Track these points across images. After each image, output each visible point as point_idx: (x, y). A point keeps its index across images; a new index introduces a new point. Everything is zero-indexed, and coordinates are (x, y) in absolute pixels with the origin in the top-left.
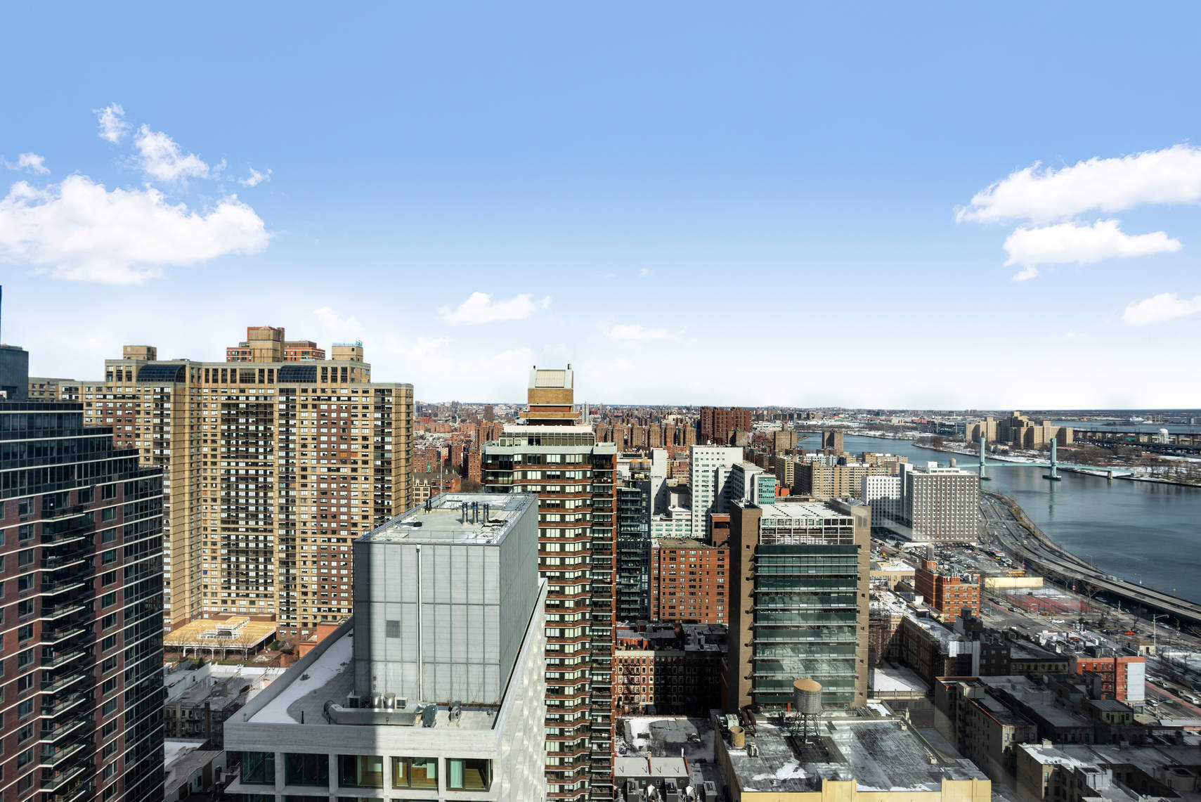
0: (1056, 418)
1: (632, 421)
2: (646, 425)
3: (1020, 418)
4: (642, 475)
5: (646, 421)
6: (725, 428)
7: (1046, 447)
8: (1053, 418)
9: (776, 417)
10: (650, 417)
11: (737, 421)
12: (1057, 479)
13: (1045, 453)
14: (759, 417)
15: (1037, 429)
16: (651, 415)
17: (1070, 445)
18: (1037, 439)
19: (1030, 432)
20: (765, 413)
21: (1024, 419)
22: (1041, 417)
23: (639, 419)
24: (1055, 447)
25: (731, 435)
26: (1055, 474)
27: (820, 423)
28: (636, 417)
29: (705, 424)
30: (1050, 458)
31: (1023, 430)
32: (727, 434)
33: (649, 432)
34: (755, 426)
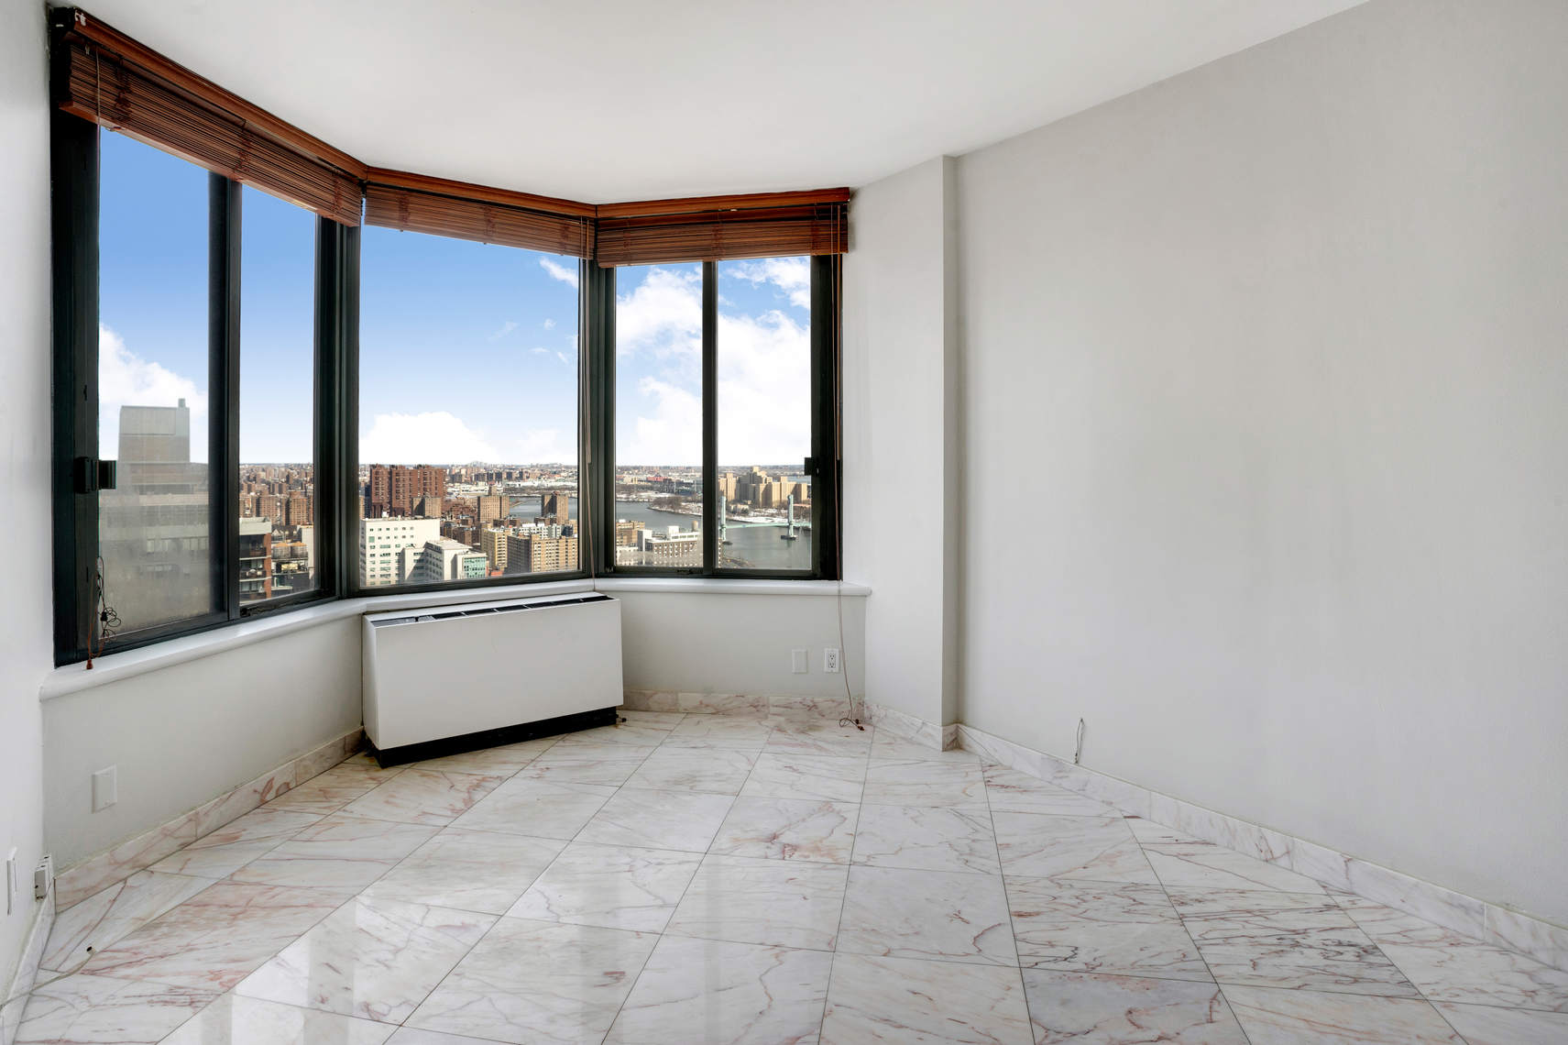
0: (792, 473)
1: (257, 487)
2: (280, 492)
3: (758, 474)
4: (293, 565)
5: (280, 486)
6: (407, 495)
7: (784, 505)
8: (788, 473)
9: (478, 477)
10: (287, 481)
11: (425, 484)
12: (794, 539)
13: (783, 511)
14: (456, 478)
15: (775, 485)
16: (288, 477)
17: (804, 502)
18: (775, 497)
19: (768, 490)
20: (463, 472)
21: (763, 474)
22: (778, 472)
23: (268, 483)
24: (792, 505)
25: (417, 502)
26: (792, 533)
27: (537, 483)
28: (263, 481)
29: (377, 489)
30: (787, 517)
31: (762, 487)
32: (412, 502)
33: (288, 503)
34: (450, 490)
